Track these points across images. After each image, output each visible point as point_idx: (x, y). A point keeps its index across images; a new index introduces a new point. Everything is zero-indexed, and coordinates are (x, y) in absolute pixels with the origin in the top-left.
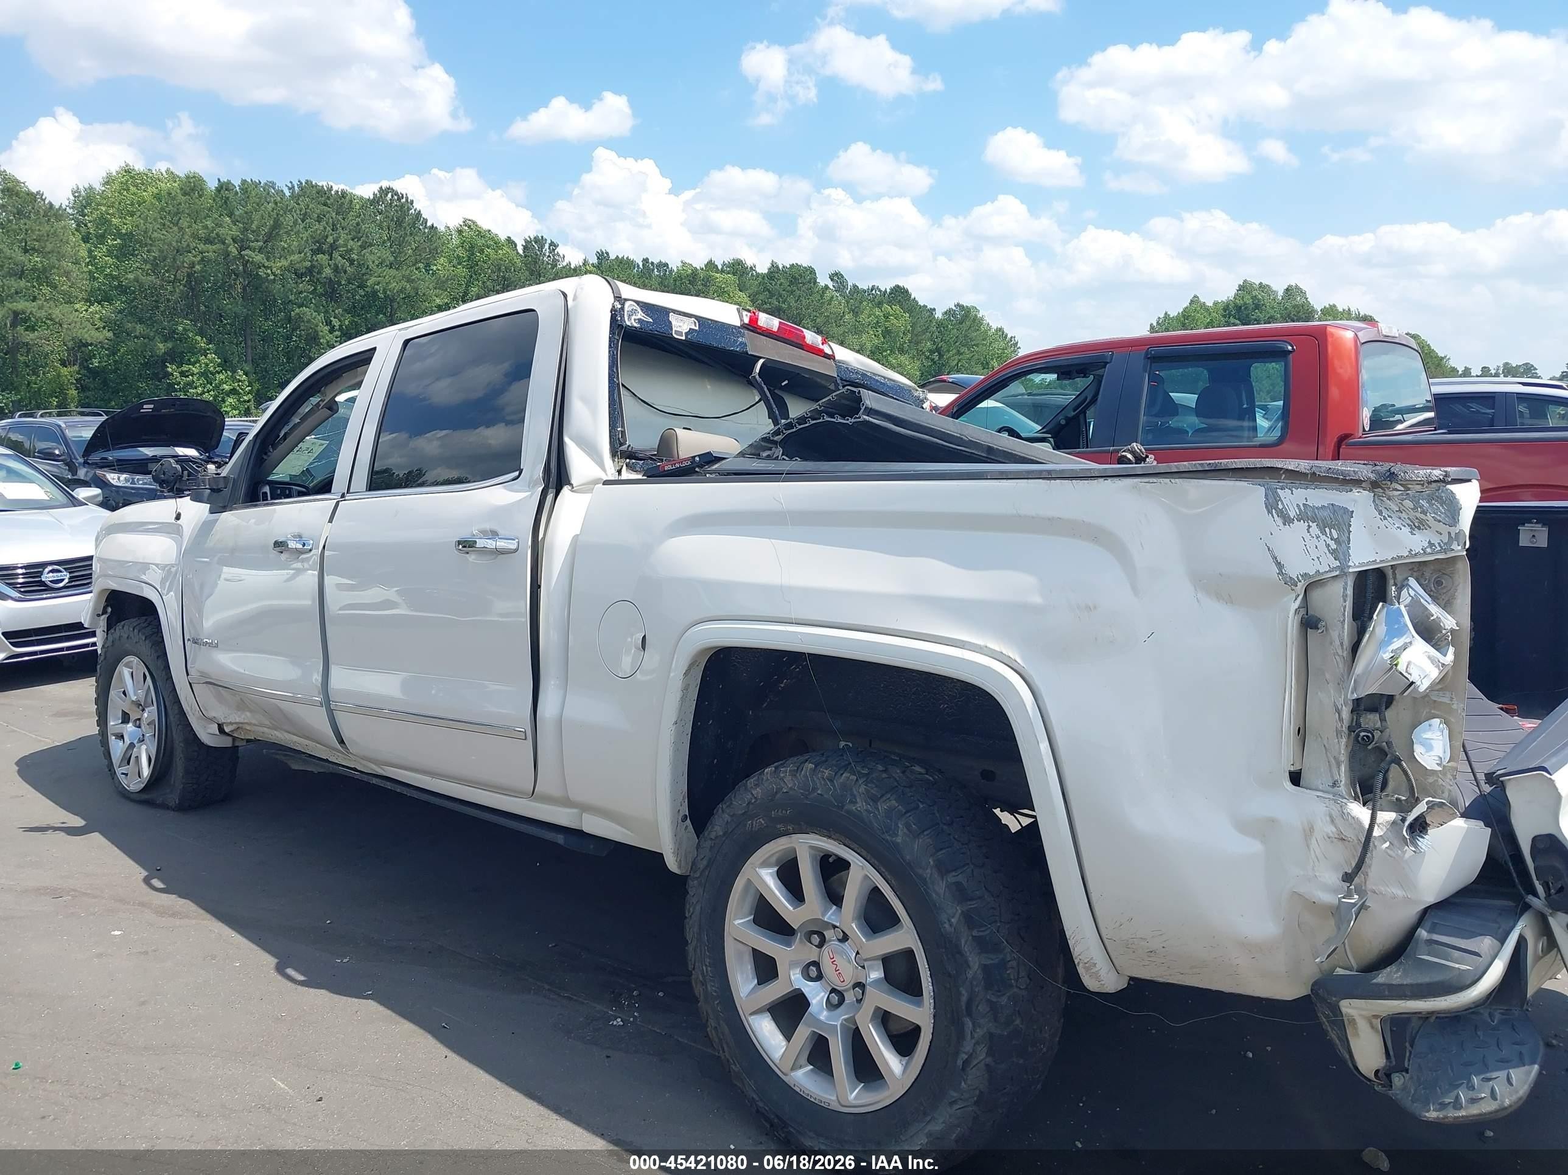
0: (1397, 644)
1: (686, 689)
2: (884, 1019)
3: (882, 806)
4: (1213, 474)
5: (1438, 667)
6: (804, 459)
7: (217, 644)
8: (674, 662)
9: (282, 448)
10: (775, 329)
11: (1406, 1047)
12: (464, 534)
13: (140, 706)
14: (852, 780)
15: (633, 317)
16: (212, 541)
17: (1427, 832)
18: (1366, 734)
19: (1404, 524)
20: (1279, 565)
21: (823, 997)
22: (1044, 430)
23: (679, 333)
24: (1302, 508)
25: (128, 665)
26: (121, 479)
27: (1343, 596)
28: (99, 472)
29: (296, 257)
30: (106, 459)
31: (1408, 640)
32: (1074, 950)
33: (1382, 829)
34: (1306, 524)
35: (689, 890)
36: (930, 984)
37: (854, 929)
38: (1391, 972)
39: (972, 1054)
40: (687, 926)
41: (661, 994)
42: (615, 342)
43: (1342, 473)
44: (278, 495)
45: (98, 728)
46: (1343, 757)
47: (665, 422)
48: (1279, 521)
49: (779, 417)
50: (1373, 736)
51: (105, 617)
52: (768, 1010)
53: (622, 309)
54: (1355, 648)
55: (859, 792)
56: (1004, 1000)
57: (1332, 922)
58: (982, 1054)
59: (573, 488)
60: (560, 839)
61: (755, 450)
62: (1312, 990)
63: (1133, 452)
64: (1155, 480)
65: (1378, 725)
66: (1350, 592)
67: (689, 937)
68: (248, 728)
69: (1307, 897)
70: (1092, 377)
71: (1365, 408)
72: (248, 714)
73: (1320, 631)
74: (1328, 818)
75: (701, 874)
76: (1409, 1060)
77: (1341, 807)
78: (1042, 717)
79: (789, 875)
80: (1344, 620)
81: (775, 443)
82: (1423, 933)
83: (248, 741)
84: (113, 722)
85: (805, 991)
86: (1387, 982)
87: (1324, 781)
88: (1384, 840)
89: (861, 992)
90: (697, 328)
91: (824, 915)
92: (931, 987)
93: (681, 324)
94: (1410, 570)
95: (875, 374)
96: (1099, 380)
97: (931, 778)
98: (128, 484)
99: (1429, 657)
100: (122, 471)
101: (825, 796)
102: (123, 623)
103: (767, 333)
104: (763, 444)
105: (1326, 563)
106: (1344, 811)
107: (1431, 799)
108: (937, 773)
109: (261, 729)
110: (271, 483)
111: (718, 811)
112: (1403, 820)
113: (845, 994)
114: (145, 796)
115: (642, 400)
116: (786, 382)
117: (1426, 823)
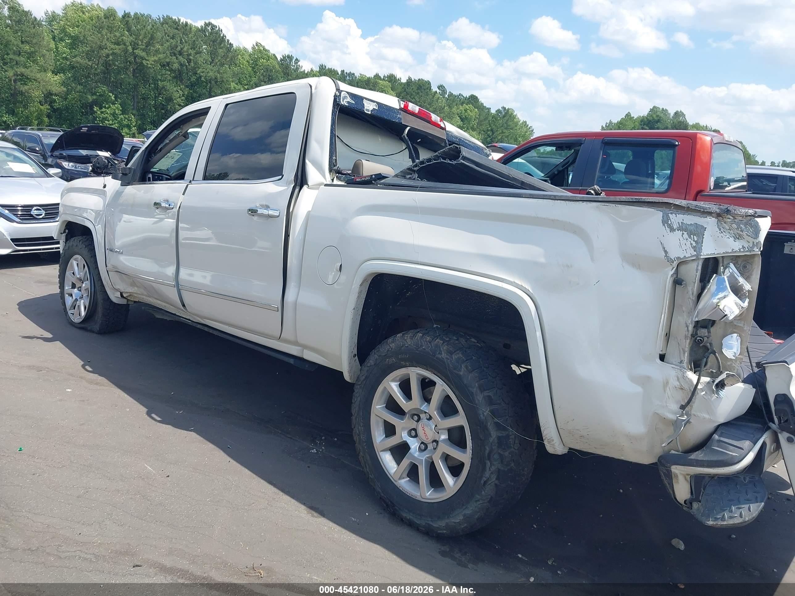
0: (721, 295)
1: (360, 292)
2: (446, 458)
3: (455, 357)
4: (639, 204)
5: (739, 308)
6: (429, 180)
7: (122, 252)
8: (355, 280)
9: (158, 155)
10: (417, 112)
11: (701, 490)
12: (252, 206)
13: (81, 280)
14: (441, 343)
15: (345, 100)
16: (122, 200)
17: (724, 388)
18: (700, 338)
19: (731, 236)
20: (666, 252)
21: (417, 445)
22: (546, 176)
23: (368, 110)
24: (681, 224)
25: (76, 260)
26: (70, 165)
27: (696, 270)
28: (59, 161)
29: (161, 56)
30: (62, 154)
31: (726, 294)
32: (543, 432)
33: (702, 385)
34: (682, 232)
35: (355, 390)
36: (471, 443)
37: (435, 414)
38: (698, 454)
39: (489, 478)
40: (353, 407)
41: (336, 439)
42: (335, 112)
43: (703, 208)
44: (156, 179)
45: (60, 290)
46: (687, 349)
47: (358, 156)
48: (668, 230)
49: (415, 158)
50: (703, 340)
51: (64, 234)
52: (390, 450)
53: (340, 95)
54: (699, 296)
55: (443, 349)
56: (507, 454)
57: (672, 428)
58: (494, 478)
59: (309, 186)
60: (292, 361)
61: (404, 174)
62: (658, 460)
63: (594, 190)
64: (608, 204)
65: (707, 334)
66: (700, 268)
67: (353, 412)
68: (135, 295)
69: (661, 415)
70: (573, 150)
71: (712, 178)
72: (136, 288)
73: (682, 286)
74: (676, 378)
75: (361, 383)
76: (702, 496)
77: (683, 373)
78: (539, 319)
79: (405, 386)
80: (695, 282)
81: (414, 171)
82: (716, 437)
83: (135, 302)
84: (67, 288)
85: (409, 442)
86: (696, 458)
87: (676, 360)
88: (702, 390)
89: (436, 444)
90: (377, 108)
91: (421, 406)
92: (471, 445)
93: (369, 106)
94: (731, 259)
95: (466, 140)
96: (577, 152)
97: (480, 345)
98: (73, 168)
99: (736, 303)
100: (70, 161)
101: (427, 350)
102: (74, 238)
103: (412, 114)
104: (408, 171)
105: (690, 253)
106: (685, 375)
107: (728, 372)
108: (482, 343)
109: (142, 296)
110: (153, 173)
111: (372, 353)
112: (713, 382)
113: (428, 445)
114: (82, 326)
115: (346, 144)
116: (420, 140)
117: (724, 384)
